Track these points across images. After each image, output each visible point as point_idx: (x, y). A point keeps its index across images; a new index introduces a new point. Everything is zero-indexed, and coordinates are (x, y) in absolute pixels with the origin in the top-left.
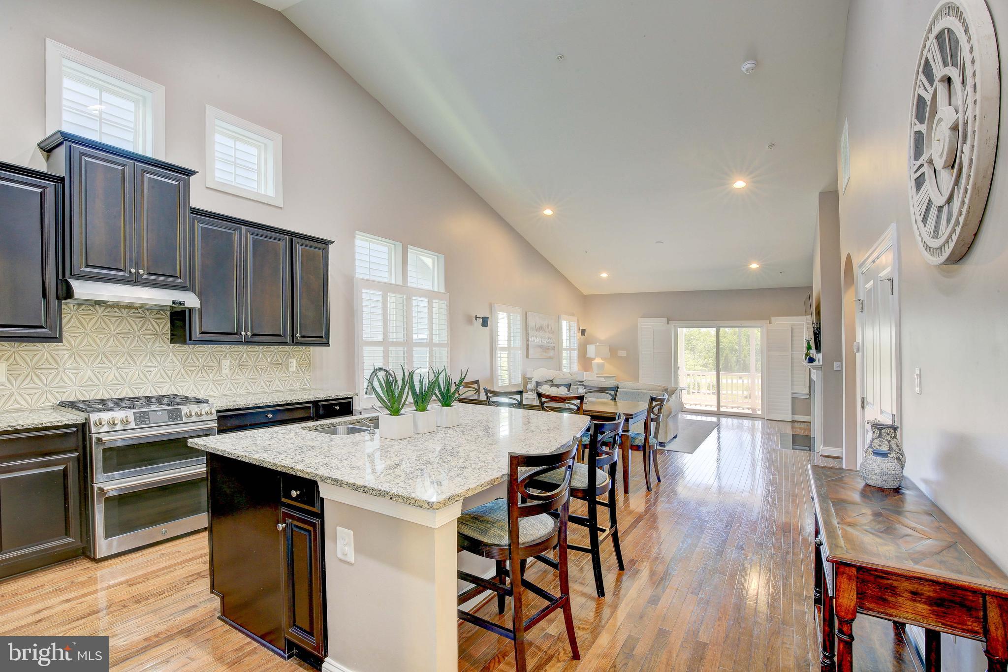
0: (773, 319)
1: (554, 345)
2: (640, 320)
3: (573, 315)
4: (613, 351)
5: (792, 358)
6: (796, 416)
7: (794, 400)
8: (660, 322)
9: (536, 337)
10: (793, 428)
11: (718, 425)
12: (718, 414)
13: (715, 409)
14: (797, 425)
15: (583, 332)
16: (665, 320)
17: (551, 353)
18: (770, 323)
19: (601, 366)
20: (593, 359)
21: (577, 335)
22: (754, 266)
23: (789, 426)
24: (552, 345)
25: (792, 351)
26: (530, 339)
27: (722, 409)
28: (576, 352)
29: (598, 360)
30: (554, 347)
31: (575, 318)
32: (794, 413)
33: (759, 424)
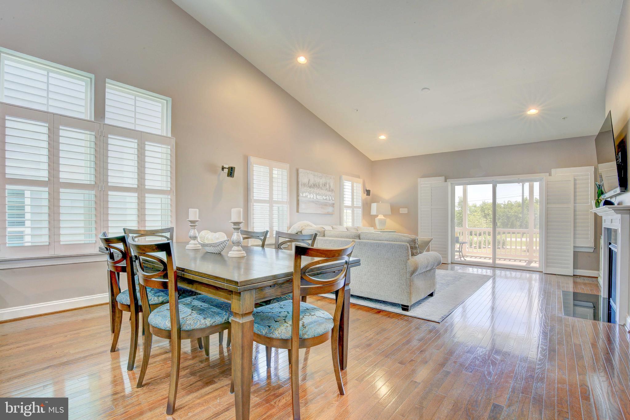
0: (553, 171)
1: (333, 202)
2: (419, 180)
3: (359, 177)
4: (394, 209)
5: (575, 211)
6: (578, 270)
7: (576, 254)
8: (438, 181)
9: (310, 194)
10: (575, 283)
11: (494, 277)
12: (494, 267)
13: (491, 261)
14: (579, 280)
15: (368, 192)
16: (443, 178)
17: (330, 209)
18: (550, 175)
19: (383, 222)
20: (377, 216)
21: (360, 195)
22: (533, 112)
23: (571, 281)
24: (331, 202)
25: (575, 203)
26: (301, 195)
27: (498, 262)
28: (361, 210)
29: (381, 217)
30: (334, 204)
31: (361, 181)
32: (575, 267)
33: (536, 276)
